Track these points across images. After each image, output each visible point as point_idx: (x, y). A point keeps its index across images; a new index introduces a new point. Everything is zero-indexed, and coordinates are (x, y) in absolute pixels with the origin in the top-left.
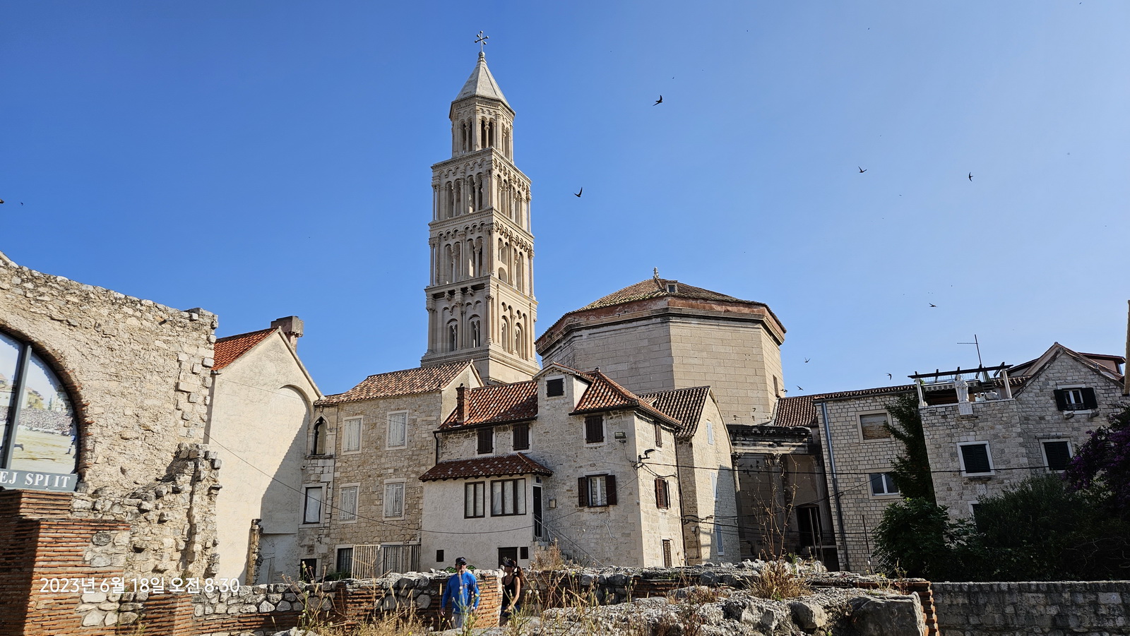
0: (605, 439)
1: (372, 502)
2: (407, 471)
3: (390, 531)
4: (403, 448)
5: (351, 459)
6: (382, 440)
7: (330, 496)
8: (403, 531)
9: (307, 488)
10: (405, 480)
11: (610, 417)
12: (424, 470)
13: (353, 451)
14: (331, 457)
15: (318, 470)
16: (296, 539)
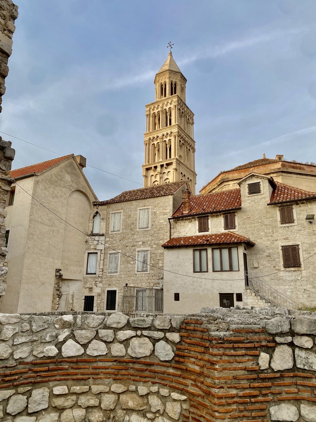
0: (296, 221)
1: (128, 262)
2: (151, 243)
3: (141, 280)
4: (148, 229)
5: (115, 236)
6: (135, 225)
7: (102, 258)
8: (149, 280)
9: (89, 253)
10: (150, 249)
11: (298, 206)
12: (162, 242)
13: (116, 231)
14: (103, 235)
15: (95, 242)
16: (82, 283)
